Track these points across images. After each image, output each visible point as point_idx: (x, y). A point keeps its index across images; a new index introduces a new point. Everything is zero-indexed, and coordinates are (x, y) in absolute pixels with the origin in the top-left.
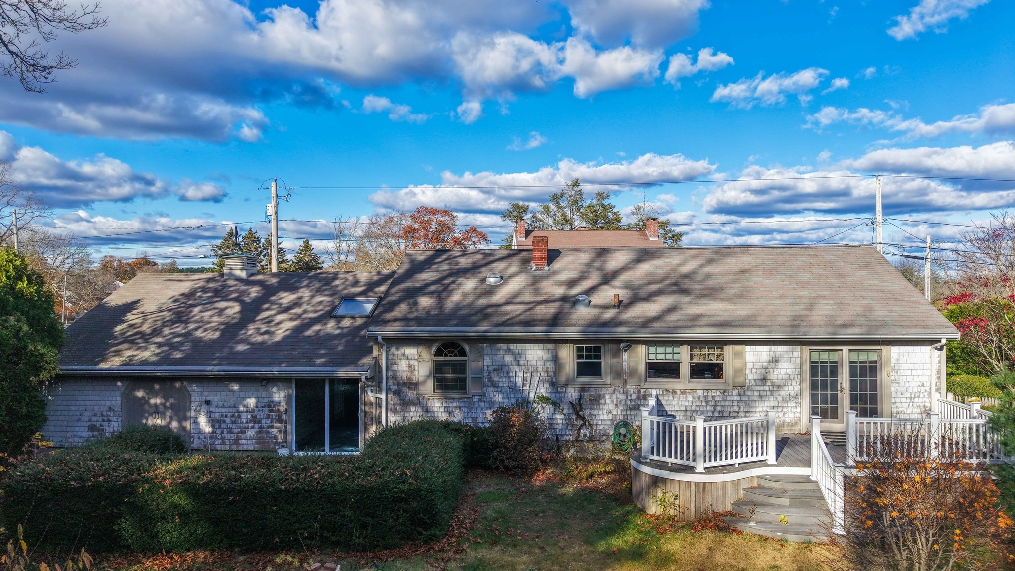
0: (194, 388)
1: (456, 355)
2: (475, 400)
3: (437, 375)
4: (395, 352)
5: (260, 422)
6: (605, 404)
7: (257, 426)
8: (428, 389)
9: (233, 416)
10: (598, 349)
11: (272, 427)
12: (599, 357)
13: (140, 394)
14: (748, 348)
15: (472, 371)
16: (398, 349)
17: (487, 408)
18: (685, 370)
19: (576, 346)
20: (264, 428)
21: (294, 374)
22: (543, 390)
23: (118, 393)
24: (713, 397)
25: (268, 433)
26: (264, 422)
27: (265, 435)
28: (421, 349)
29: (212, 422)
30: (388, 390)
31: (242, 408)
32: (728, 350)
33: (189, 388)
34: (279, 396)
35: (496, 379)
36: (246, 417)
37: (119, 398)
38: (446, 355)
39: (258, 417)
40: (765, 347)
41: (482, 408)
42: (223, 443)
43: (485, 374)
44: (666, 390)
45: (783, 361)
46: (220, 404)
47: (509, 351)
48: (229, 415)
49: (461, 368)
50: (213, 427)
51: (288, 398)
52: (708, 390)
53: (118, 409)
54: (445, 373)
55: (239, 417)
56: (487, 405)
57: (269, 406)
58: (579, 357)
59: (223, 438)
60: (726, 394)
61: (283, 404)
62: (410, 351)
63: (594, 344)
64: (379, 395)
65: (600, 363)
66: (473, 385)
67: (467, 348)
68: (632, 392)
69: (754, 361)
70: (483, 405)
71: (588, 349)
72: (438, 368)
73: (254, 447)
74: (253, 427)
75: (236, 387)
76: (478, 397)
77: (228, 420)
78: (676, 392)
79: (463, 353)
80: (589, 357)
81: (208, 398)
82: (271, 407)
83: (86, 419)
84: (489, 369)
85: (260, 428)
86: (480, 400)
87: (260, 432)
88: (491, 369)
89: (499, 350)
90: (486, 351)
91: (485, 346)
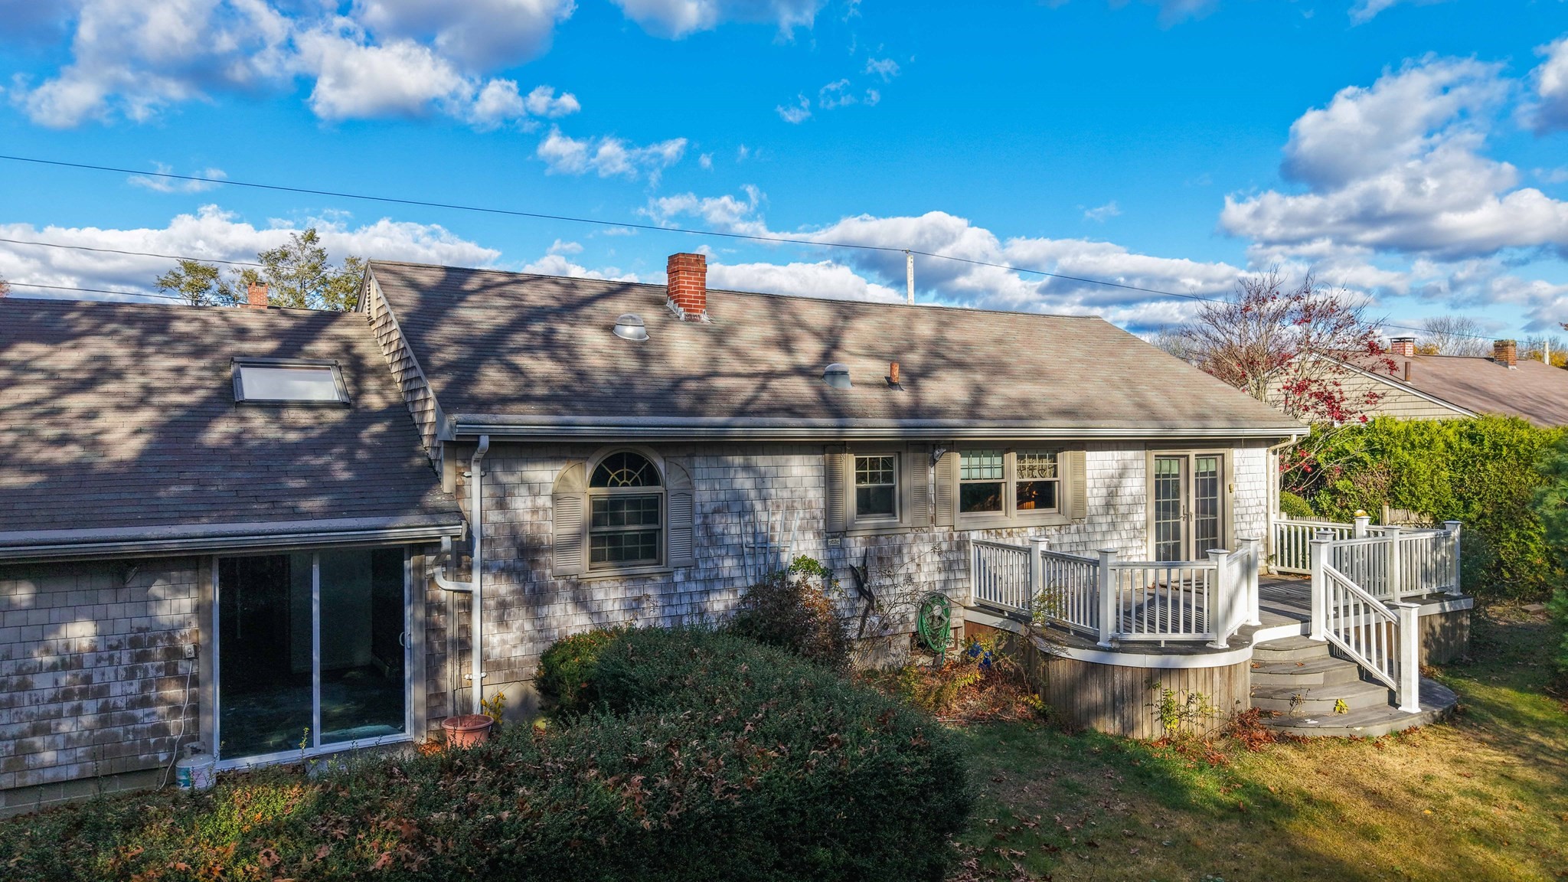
1: (636, 483)
2: (678, 577)
3: (596, 529)
4: (504, 477)
5: (102, 692)
6: (902, 565)
8: (579, 561)
10: (888, 463)
12: (888, 477)
14: (1090, 455)
15: (672, 516)
16: (509, 470)
17: (701, 592)
18: (1010, 493)
19: (855, 457)
20: (116, 708)
21: (217, 543)
22: (805, 546)
25: (134, 720)
27: (121, 730)
28: (561, 469)
30: (486, 569)
32: (1065, 459)
35: (719, 528)
36: (54, 683)
38: (614, 484)
39: (96, 679)
40: (1107, 452)
41: (691, 594)
43: (698, 521)
44: (988, 531)
45: (1130, 475)
47: (747, 468)
49: (650, 510)
51: (205, 611)
52: (1040, 527)
54: (615, 524)
55: (28, 684)
56: (700, 587)
57: (134, 643)
58: (860, 478)
60: (1062, 532)
61: (182, 633)
62: (544, 474)
63: (882, 453)
64: (466, 586)
65: (893, 488)
66: (674, 545)
67: (661, 465)
68: (941, 539)
69: (1096, 476)
70: (693, 587)
71: (875, 463)
72: (603, 511)
73: (82, 770)
74: (77, 711)
76: (683, 570)
78: (1000, 535)
79: (652, 478)
80: (874, 478)
84: (705, 510)
85: (104, 709)
86: (688, 578)
87: (102, 723)
88: (708, 508)
89: (728, 467)
90: (698, 472)
91: (699, 462)
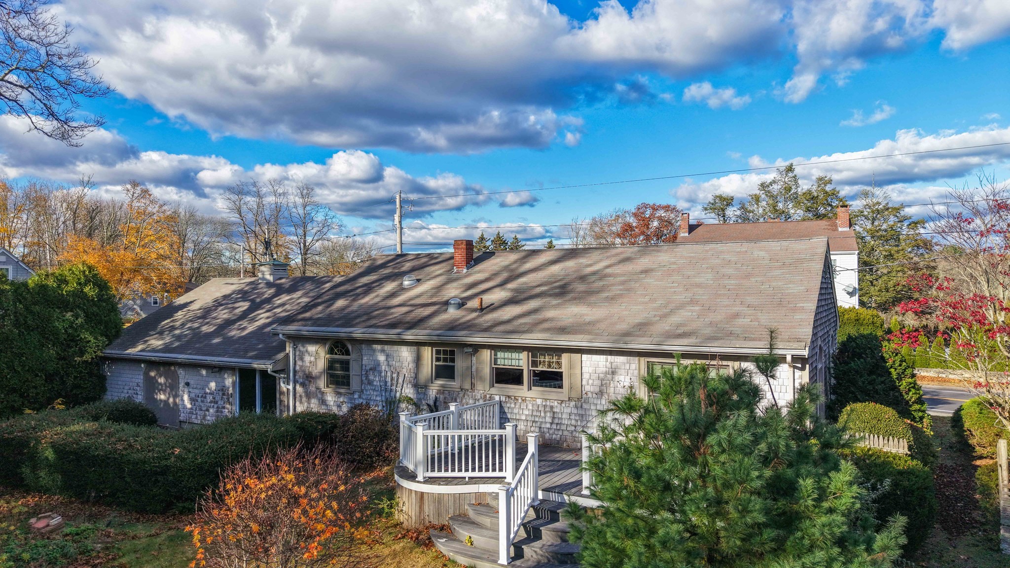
0: (181, 372)
1: (342, 354)
2: (356, 396)
3: (329, 371)
4: (302, 349)
5: (217, 402)
7: (216, 406)
8: (322, 383)
9: (202, 396)
10: (452, 353)
11: (224, 408)
12: (453, 360)
13: (153, 374)
14: (585, 357)
15: (354, 370)
16: (303, 346)
19: (434, 349)
20: (220, 408)
21: (237, 364)
22: (407, 391)
23: (142, 373)
24: (552, 407)
25: (222, 412)
26: (219, 403)
27: (220, 414)
28: (317, 346)
29: (192, 400)
30: (295, 382)
31: (208, 391)
32: (565, 357)
33: (179, 372)
34: (229, 381)
35: (371, 377)
36: (209, 398)
37: (142, 377)
38: (336, 354)
39: (216, 399)
40: (602, 356)
42: (196, 418)
43: (363, 373)
44: (509, 397)
45: (619, 373)
46: (195, 386)
47: (383, 351)
48: (200, 395)
49: (345, 365)
50: (191, 404)
51: (234, 383)
52: (546, 400)
53: (141, 385)
54: (335, 370)
55: (205, 397)
58: (438, 359)
59: (196, 414)
60: (563, 405)
61: (231, 389)
62: (312, 348)
63: (450, 347)
64: (288, 386)
65: (454, 367)
66: (355, 382)
67: (350, 347)
68: (479, 397)
69: (591, 372)
70: (361, 401)
71: (445, 352)
72: (331, 365)
73: (214, 423)
74: (213, 406)
75: (204, 372)
76: (358, 393)
77: (199, 399)
78: (517, 400)
79: (347, 352)
80: (445, 360)
81: (189, 381)
82: (222, 390)
83: (126, 391)
84: (366, 368)
85: (218, 407)
86: (359, 397)
87: (217, 411)
88: (368, 368)
89: (374, 351)
90: (364, 351)
91: (363, 346)
